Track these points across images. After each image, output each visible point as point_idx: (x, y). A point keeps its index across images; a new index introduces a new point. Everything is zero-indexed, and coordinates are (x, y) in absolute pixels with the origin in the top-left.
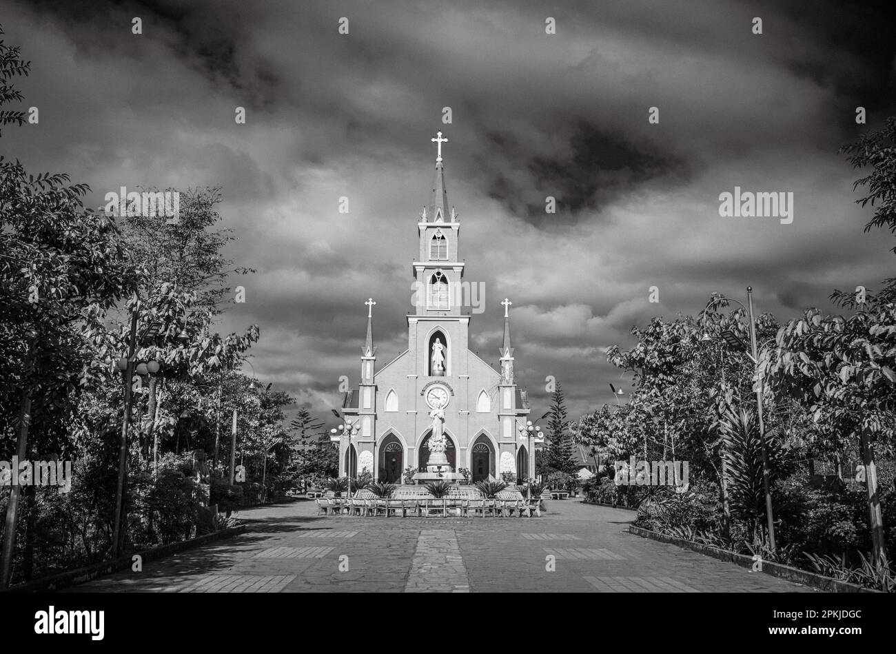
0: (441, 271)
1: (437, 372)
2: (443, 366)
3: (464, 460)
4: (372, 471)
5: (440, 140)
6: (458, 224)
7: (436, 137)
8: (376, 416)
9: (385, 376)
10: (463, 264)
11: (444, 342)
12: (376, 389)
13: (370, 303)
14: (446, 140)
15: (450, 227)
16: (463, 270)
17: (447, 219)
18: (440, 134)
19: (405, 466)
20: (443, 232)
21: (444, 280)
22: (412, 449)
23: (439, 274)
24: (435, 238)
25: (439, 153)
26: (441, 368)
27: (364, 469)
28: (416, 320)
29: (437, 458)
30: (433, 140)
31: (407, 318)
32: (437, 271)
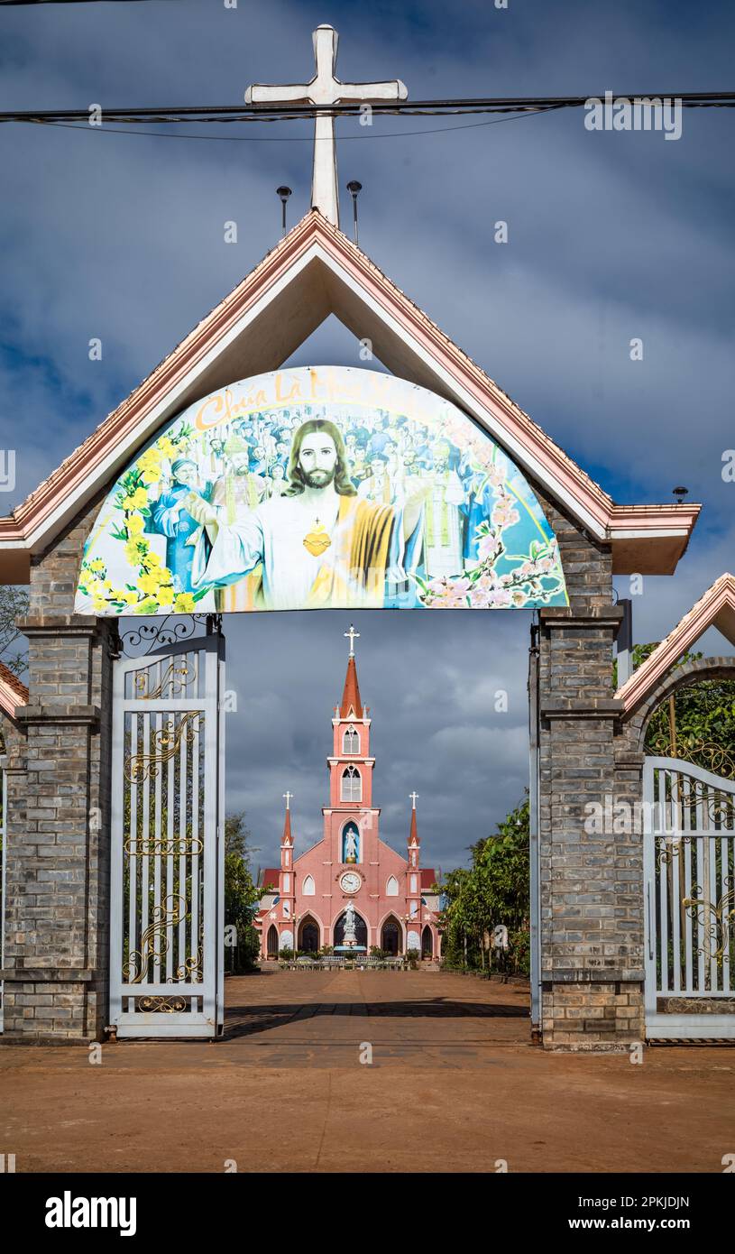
0: (353, 765)
1: (351, 860)
2: (355, 853)
3: (375, 938)
4: (292, 948)
5: (352, 636)
6: (370, 720)
7: (348, 632)
8: (294, 899)
9: (302, 864)
10: (374, 759)
11: (356, 831)
12: (295, 875)
13: (288, 796)
14: (358, 635)
15: (362, 723)
16: (374, 765)
17: (359, 715)
18: (352, 629)
19: (322, 944)
20: (355, 728)
21: (356, 774)
22: (328, 929)
23: (351, 768)
24: (347, 733)
25: (352, 649)
26: (353, 856)
27: (285, 947)
28: (331, 811)
29: (350, 937)
30: (346, 635)
31: (323, 810)
32: (349, 765)
